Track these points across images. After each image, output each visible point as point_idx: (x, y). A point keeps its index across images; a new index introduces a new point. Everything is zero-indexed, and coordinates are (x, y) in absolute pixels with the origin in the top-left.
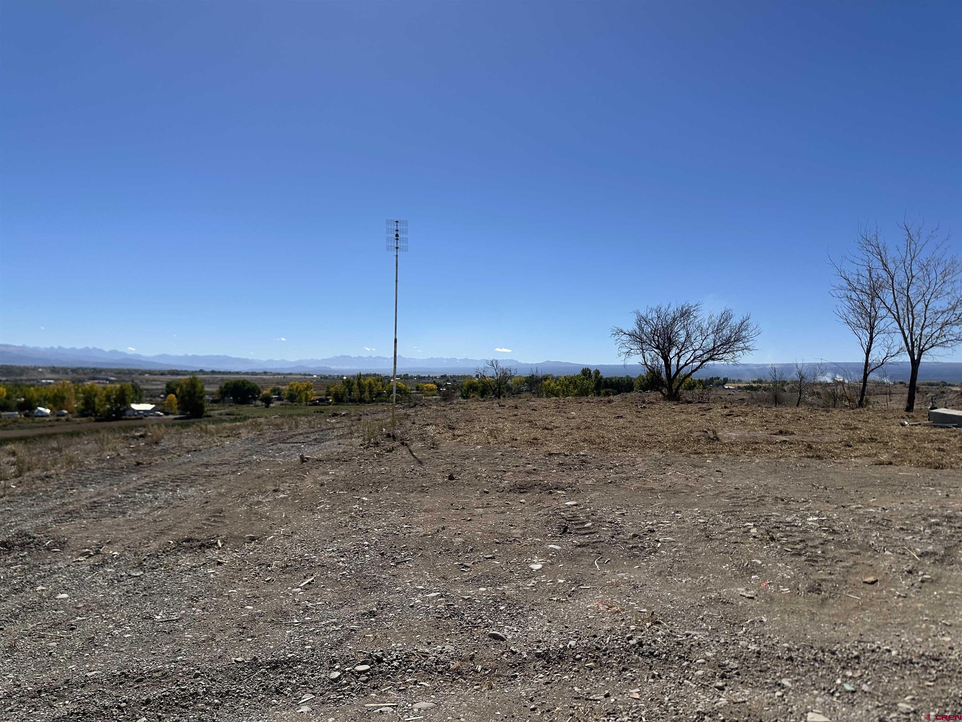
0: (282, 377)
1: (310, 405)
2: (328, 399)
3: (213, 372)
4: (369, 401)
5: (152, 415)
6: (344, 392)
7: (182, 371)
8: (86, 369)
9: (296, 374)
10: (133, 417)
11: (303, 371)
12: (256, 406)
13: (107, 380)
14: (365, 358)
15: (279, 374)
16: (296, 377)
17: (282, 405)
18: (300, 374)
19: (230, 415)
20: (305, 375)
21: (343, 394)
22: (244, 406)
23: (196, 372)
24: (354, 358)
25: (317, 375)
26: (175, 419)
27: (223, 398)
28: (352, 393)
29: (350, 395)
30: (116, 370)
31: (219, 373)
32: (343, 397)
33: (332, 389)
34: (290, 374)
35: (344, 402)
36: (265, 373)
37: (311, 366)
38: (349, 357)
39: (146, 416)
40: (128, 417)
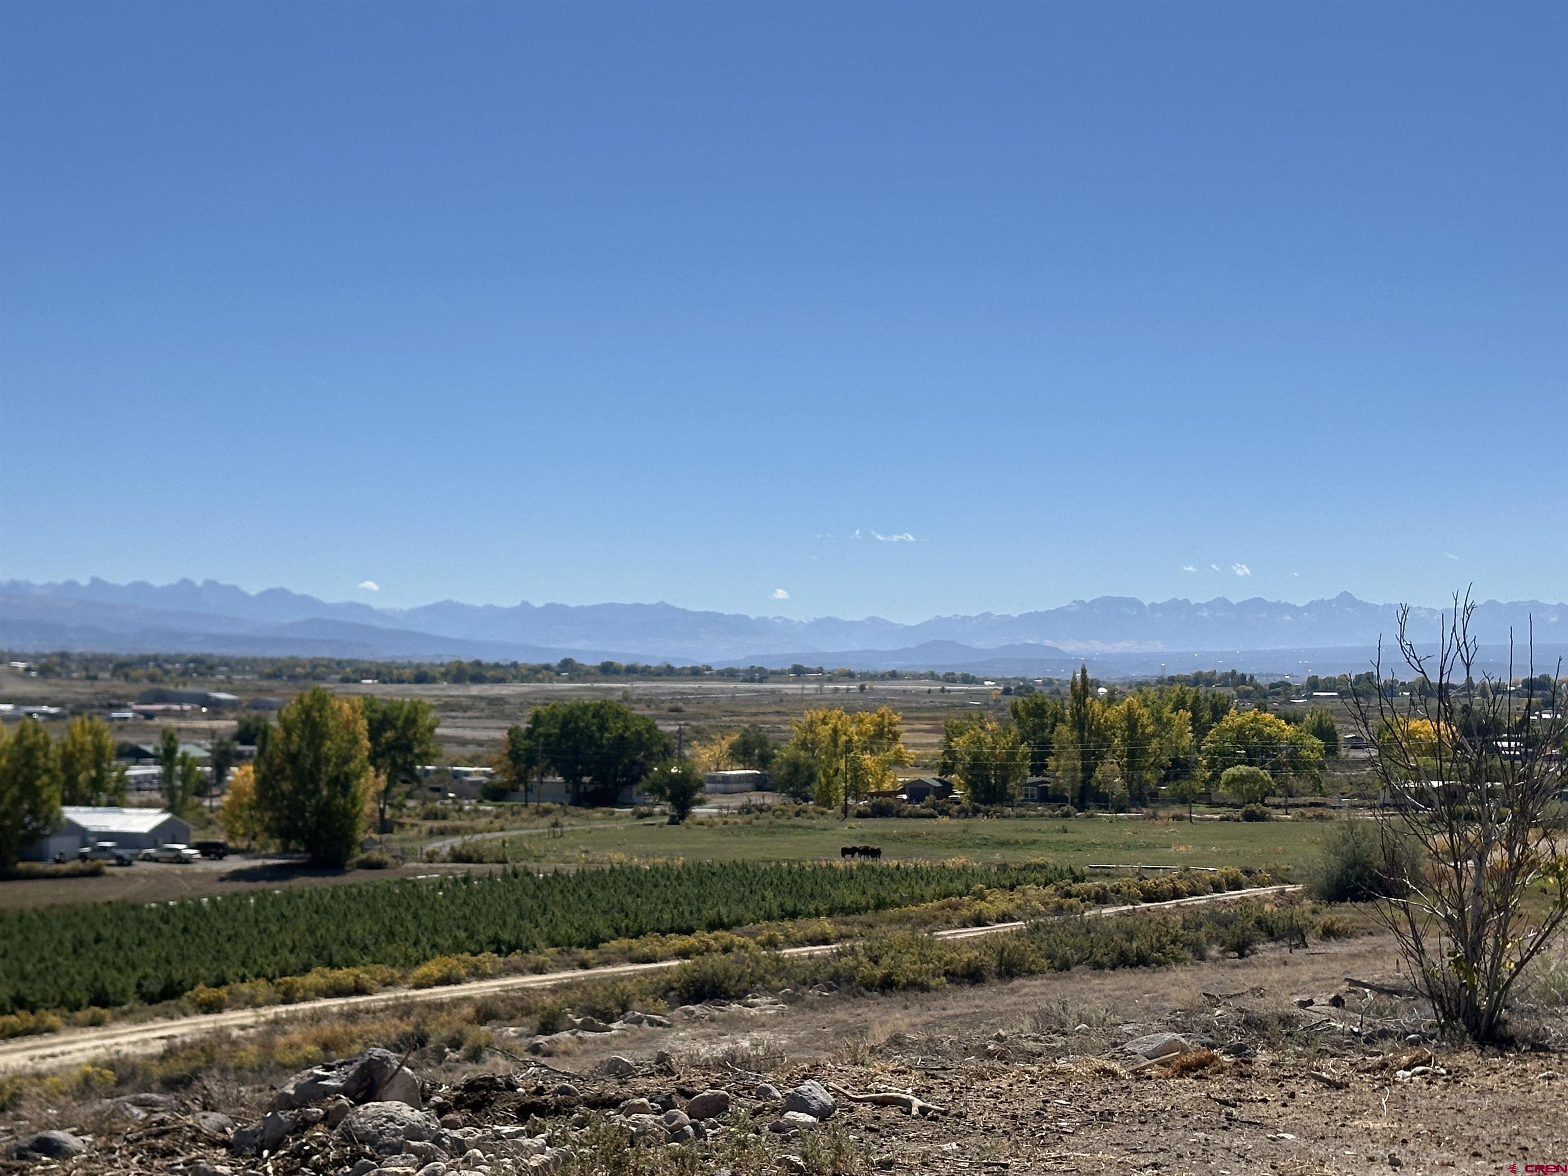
0: (854, 686)
1: (861, 815)
2: (947, 788)
3: (608, 670)
4: (1121, 798)
5: (149, 858)
6: (1011, 756)
7: (497, 666)
8: (170, 660)
9: (916, 677)
10: (77, 864)
11: (943, 664)
12: (642, 816)
13: (205, 701)
14: (1199, 606)
15: (850, 676)
16: (910, 686)
17: (746, 810)
18: (933, 676)
19: (469, 860)
20: (950, 678)
21: (1006, 769)
22: (598, 813)
23: (547, 667)
24: (1153, 606)
25: (997, 681)
26: (237, 875)
27: (522, 778)
28: (1051, 762)
29: (1039, 768)
30: (272, 661)
31: (632, 671)
32: (1005, 780)
33: (960, 743)
34: (893, 675)
35: (1008, 800)
36: (799, 672)
37: (979, 644)
38: (1135, 603)
39: (122, 862)
40: (52, 867)
